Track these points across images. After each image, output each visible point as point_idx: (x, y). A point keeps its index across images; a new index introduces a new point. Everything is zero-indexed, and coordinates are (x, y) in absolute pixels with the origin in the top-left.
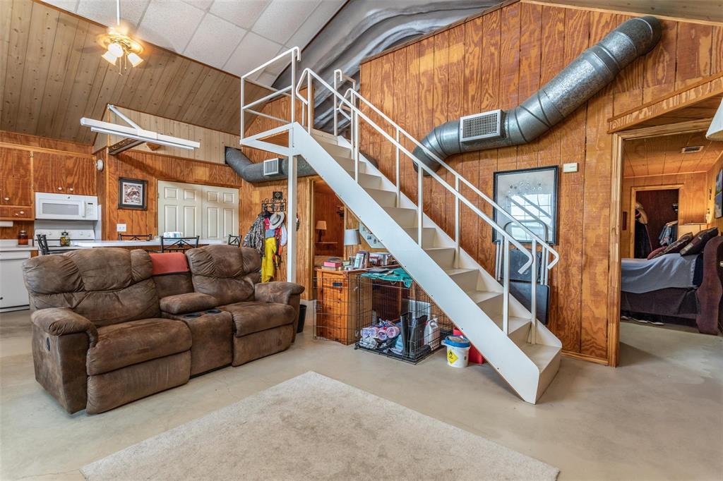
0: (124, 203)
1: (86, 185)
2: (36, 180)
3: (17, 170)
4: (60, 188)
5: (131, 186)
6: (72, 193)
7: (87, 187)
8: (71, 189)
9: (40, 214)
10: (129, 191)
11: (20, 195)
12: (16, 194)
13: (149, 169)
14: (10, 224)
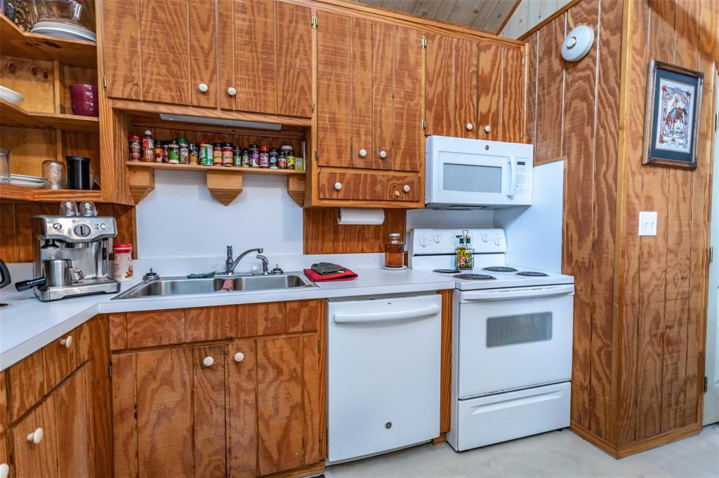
0: (659, 146)
1: (509, 118)
2: (429, 105)
3: (400, 82)
4: (470, 126)
5: (674, 91)
6: (487, 136)
7: (511, 121)
8: (488, 128)
9: (438, 193)
10: (670, 106)
11: (402, 145)
12: (395, 143)
13: (703, 39)
14: (377, 219)
